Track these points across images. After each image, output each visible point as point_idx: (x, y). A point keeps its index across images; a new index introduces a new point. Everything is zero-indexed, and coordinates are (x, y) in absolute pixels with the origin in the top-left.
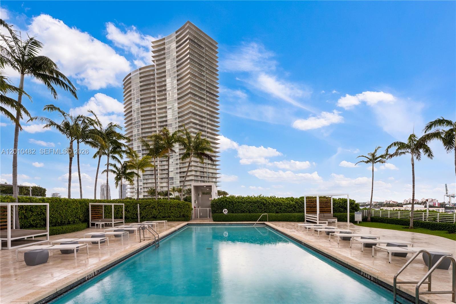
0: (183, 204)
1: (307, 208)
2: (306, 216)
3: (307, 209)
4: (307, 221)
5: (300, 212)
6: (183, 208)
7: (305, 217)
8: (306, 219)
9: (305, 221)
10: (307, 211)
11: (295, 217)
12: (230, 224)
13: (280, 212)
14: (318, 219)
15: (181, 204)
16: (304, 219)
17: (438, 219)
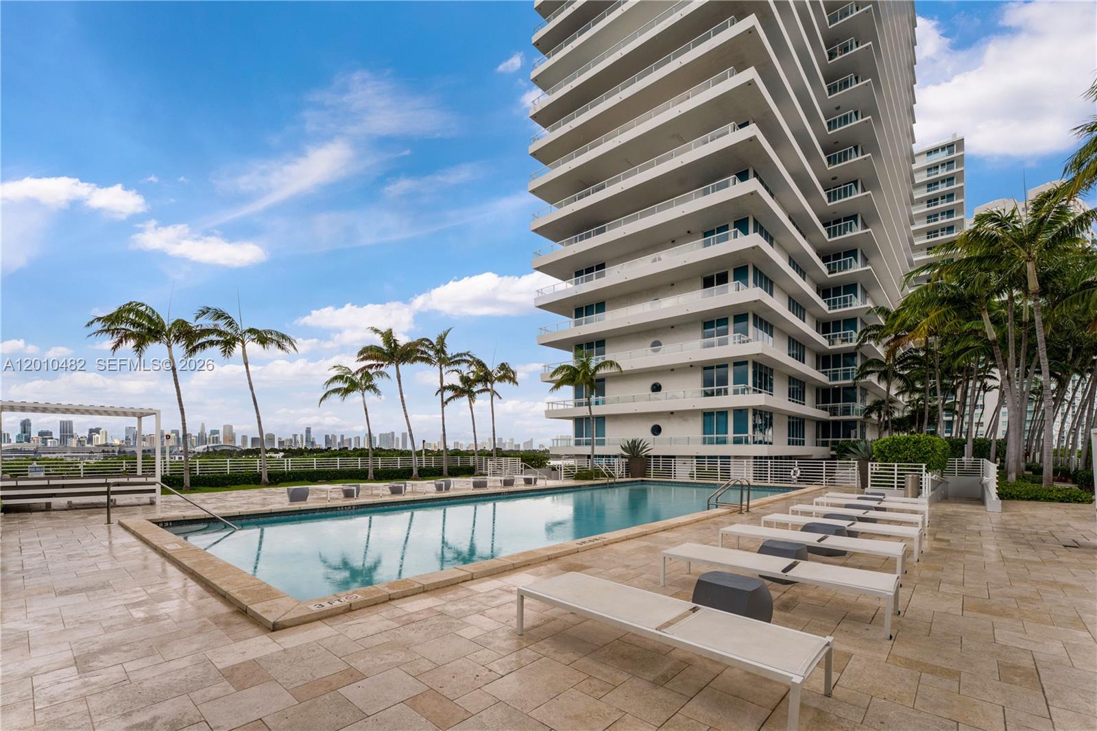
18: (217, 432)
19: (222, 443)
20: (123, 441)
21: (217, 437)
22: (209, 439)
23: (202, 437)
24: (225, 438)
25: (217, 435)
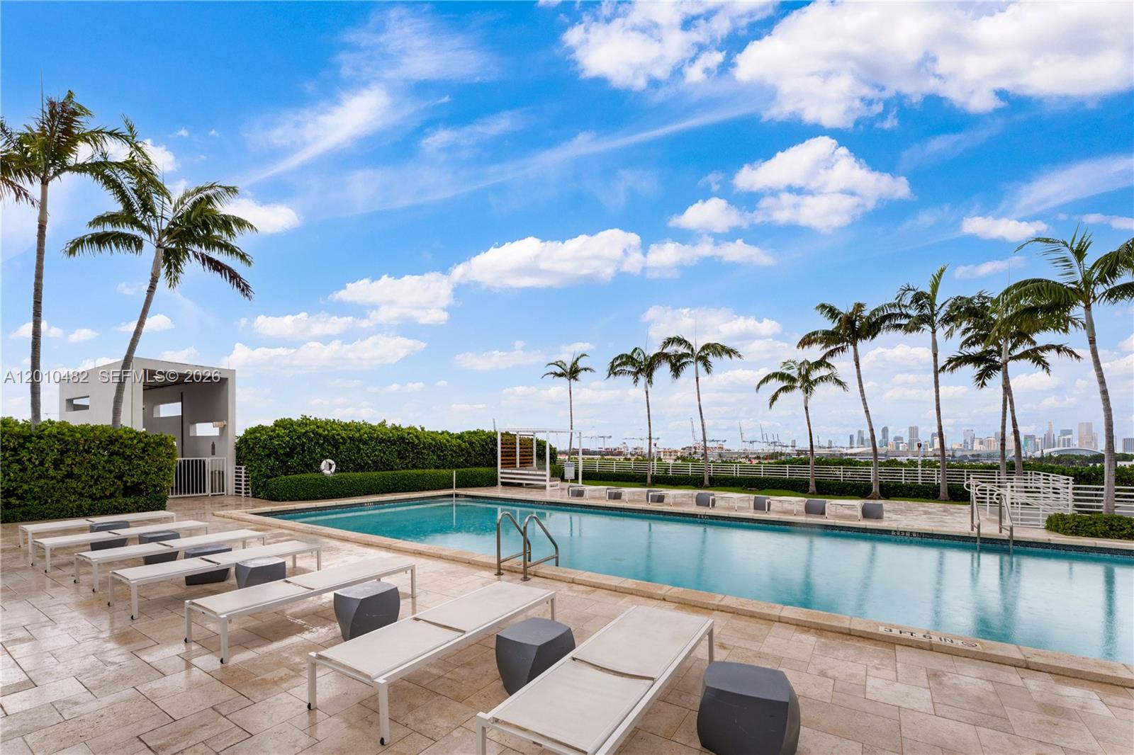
0: (140, 441)
1: (502, 456)
2: (501, 473)
3: (503, 458)
4: (503, 484)
5: (490, 465)
6: (142, 458)
7: (499, 475)
8: (500, 480)
9: (499, 483)
10: (503, 462)
11: (482, 475)
12: (375, 503)
13: (443, 465)
14: (548, 478)
15: (131, 439)
16: (497, 480)
17: (671, 470)
18: (1070, 432)
19: (1077, 447)
20: (961, 445)
21: (1069, 439)
22: (1059, 441)
23: (1049, 438)
24: (1080, 439)
25: (1070, 436)
